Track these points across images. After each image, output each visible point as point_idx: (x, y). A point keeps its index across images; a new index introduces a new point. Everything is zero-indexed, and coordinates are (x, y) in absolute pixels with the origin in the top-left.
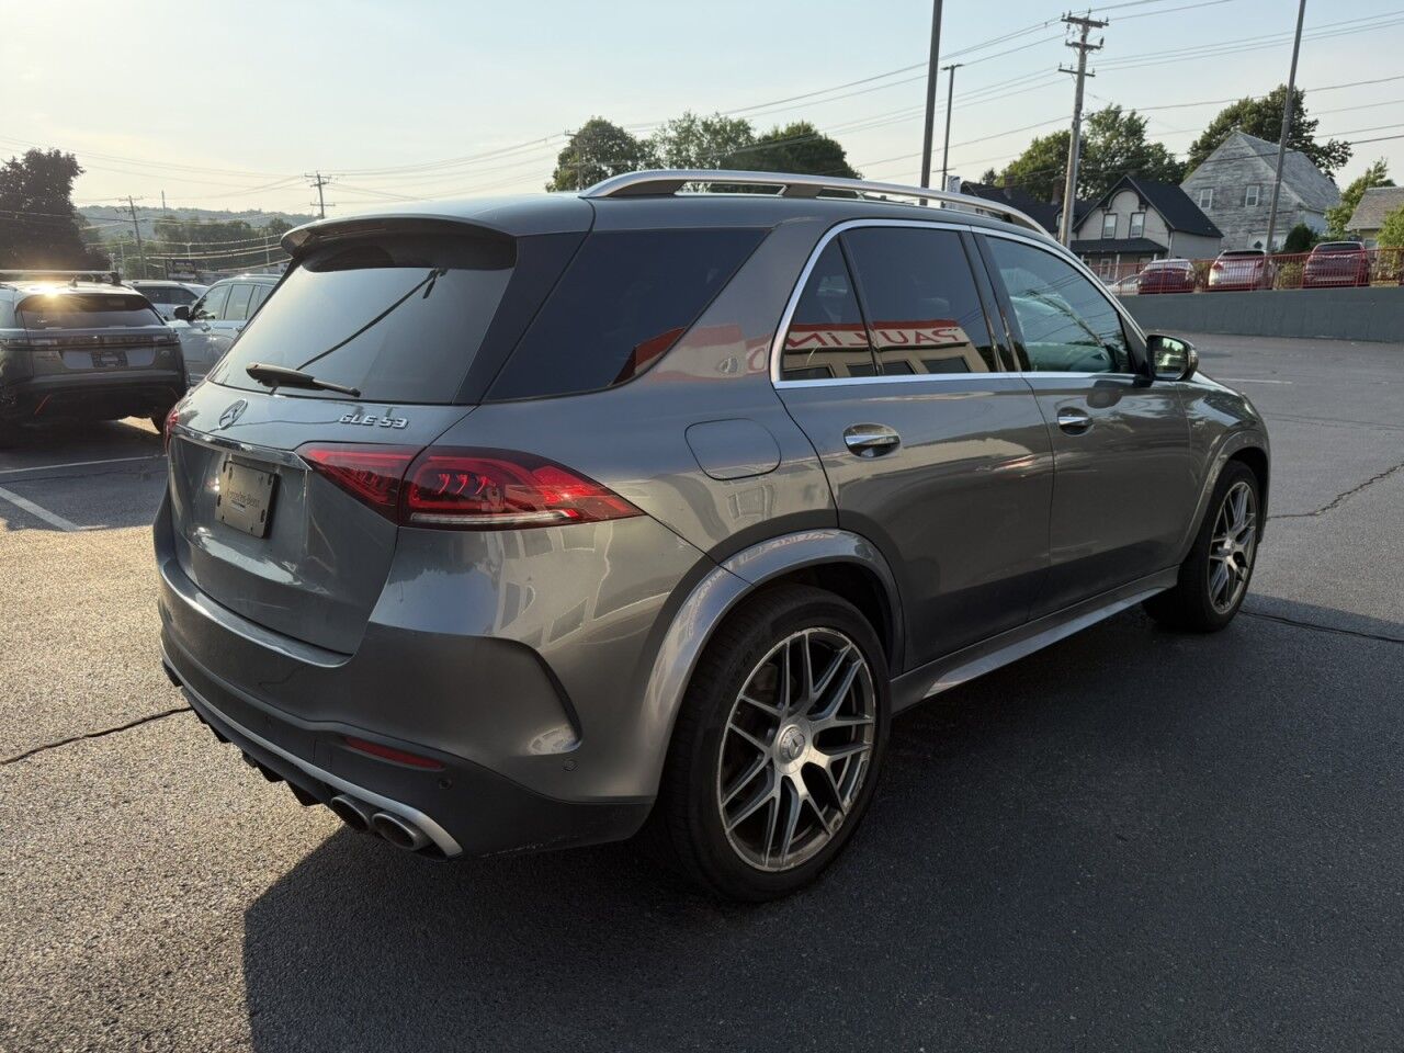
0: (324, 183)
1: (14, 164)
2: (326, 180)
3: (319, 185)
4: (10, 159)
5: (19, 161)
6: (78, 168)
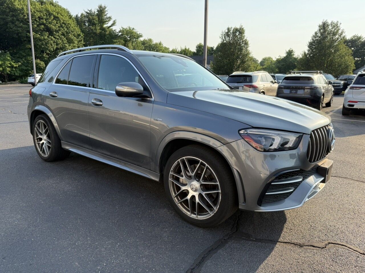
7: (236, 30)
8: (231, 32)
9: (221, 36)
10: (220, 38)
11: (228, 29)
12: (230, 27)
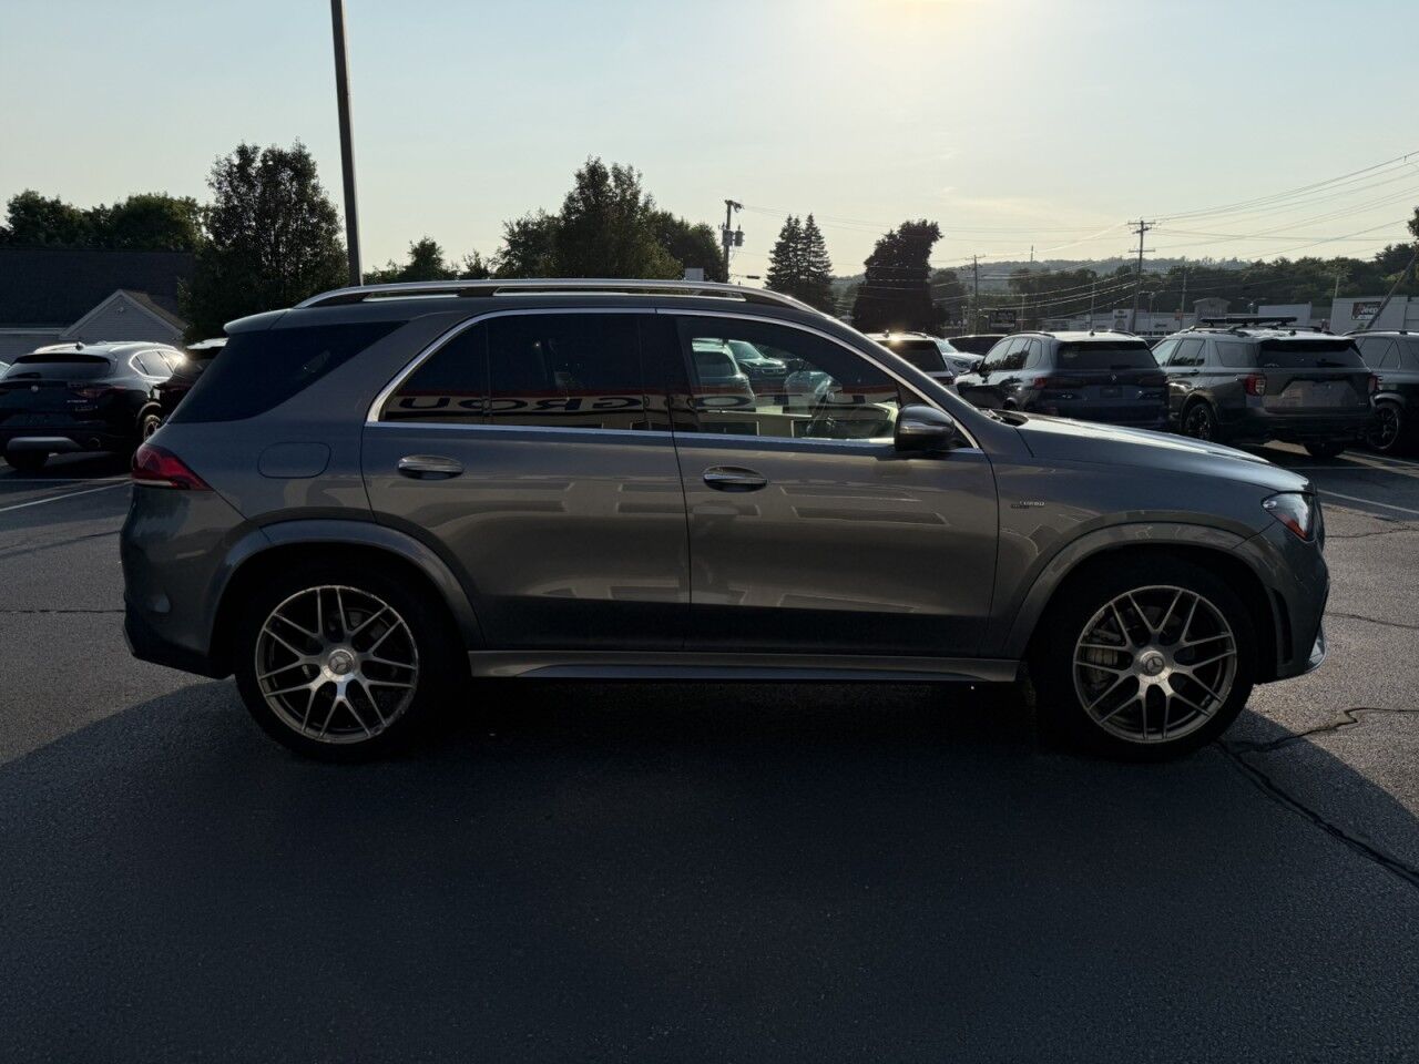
0: (1147, 229)
1: (891, 236)
2: (1149, 226)
3: (1141, 232)
4: (887, 232)
5: (895, 233)
6: (938, 234)
7: (278, 160)
8: (258, 164)
9: (213, 179)
10: (212, 184)
11: (243, 152)
12: (249, 145)
